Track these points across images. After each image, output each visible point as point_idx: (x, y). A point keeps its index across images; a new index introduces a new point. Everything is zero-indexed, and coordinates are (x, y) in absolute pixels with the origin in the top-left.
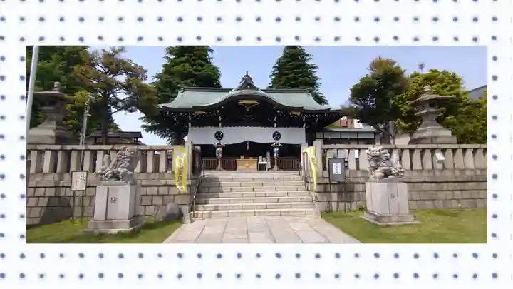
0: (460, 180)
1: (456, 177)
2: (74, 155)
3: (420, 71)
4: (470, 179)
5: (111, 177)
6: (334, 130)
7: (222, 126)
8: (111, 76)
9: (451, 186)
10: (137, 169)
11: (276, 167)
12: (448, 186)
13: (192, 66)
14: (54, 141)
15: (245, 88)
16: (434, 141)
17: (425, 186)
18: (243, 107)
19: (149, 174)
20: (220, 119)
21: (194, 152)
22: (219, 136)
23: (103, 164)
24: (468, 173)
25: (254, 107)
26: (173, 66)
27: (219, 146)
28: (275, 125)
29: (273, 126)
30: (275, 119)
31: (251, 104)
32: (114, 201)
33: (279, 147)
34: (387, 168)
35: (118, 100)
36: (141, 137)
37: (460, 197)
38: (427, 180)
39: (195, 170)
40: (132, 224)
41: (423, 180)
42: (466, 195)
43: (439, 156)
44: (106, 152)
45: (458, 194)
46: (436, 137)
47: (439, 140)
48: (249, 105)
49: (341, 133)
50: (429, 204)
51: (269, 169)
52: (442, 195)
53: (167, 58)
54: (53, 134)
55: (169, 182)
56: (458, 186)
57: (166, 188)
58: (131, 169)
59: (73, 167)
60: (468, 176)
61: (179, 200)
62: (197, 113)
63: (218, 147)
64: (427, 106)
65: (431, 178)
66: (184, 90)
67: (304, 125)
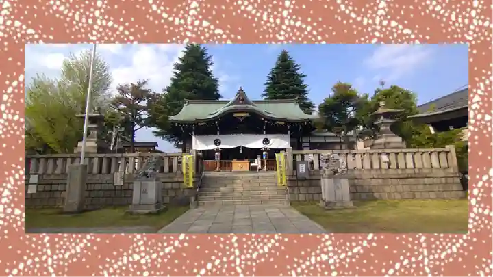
0: (401, 176)
1: (399, 175)
2: (113, 161)
3: (381, 88)
4: (410, 176)
5: (143, 176)
6: (320, 134)
7: (220, 135)
8: (137, 102)
9: (395, 181)
11: (265, 168)
12: (392, 182)
13: (196, 79)
14: (96, 151)
15: (238, 103)
16: (387, 146)
17: (375, 182)
18: (236, 118)
19: (166, 173)
20: (218, 128)
21: (198, 157)
24: (408, 171)
25: (246, 118)
27: (217, 150)
28: (264, 132)
29: (262, 133)
30: (264, 128)
32: (145, 191)
33: (268, 151)
35: (141, 120)
36: (157, 146)
37: (402, 190)
38: (375, 177)
39: (198, 170)
40: (157, 207)
41: (372, 177)
42: (406, 188)
43: (384, 158)
45: (400, 188)
46: (389, 143)
47: (392, 145)
48: (241, 117)
49: (325, 137)
51: (259, 170)
52: (387, 189)
54: (95, 145)
55: (180, 180)
56: (400, 182)
57: (178, 184)
59: (113, 170)
60: (408, 174)
61: (187, 192)
62: (199, 124)
63: (216, 152)
64: (382, 118)
65: (378, 175)
66: (188, 103)
67: (289, 132)
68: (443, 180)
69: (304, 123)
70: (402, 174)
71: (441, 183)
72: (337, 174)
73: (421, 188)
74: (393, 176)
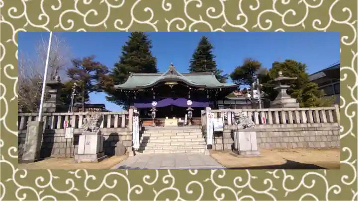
1: (295, 128)
2: (67, 118)
5: (88, 130)
6: (231, 98)
9: (292, 134)
10: (102, 126)
11: (190, 123)
12: (290, 134)
14: (54, 110)
15: (169, 74)
17: (276, 134)
18: (168, 86)
19: (109, 128)
20: (154, 94)
23: (83, 123)
24: (302, 126)
25: (175, 86)
26: (126, 58)
30: (189, 93)
32: (88, 144)
34: (245, 123)
35: (91, 86)
36: (105, 106)
37: (298, 141)
38: (276, 130)
40: (98, 157)
41: (274, 130)
42: (301, 139)
44: (84, 116)
45: (296, 139)
47: (288, 105)
48: (171, 85)
49: (235, 101)
50: (278, 145)
51: (185, 125)
52: (286, 140)
54: (54, 106)
58: (98, 126)
59: (65, 125)
62: (139, 90)
63: (153, 111)
65: (279, 129)
66: (133, 75)
67: (208, 96)
68: (331, 133)
70: (298, 128)
71: (329, 135)
72: (247, 128)
73: (313, 139)
74: (290, 130)
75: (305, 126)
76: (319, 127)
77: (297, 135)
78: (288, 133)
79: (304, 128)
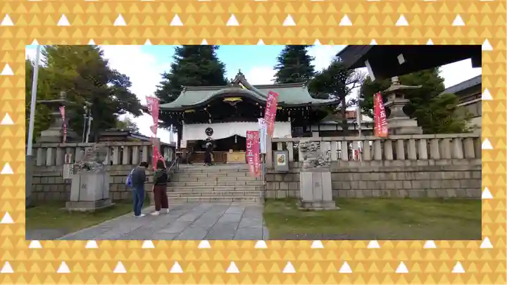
4: (421, 169)
7: (212, 122)
9: (401, 176)
12: (397, 176)
13: (198, 65)
16: (397, 132)
17: (375, 176)
20: (210, 116)
22: (209, 132)
24: (420, 163)
27: (207, 140)
30: (261, 115)
31: (234, 101)
32: (85, 186)
34: (315, 159)
37: (410, 187)
38: (376, 170)
41: (371, 170)
42: (416, 185)
45: (408, 184)
46: (400, 128)
47: (403, 131)
49: (337, 125)
52: (390, 185)
53: (175, 58)
56: (410, 176)
60: (419, 167)
62: (186, 111)
64: (394, 96)
65: (380, 168)
66: (186, 90)
67: (289, 118)
68: (467, 175)
69: (305, 108)
70: (411, 167)
71: (464, 179)
72: (318, 166)
73: (435, 184)
74: (398, 170)
75: (425, 164)
76: (448, 166)
77: (409, 178)
78: (394, 175)
79: (423, 167)
